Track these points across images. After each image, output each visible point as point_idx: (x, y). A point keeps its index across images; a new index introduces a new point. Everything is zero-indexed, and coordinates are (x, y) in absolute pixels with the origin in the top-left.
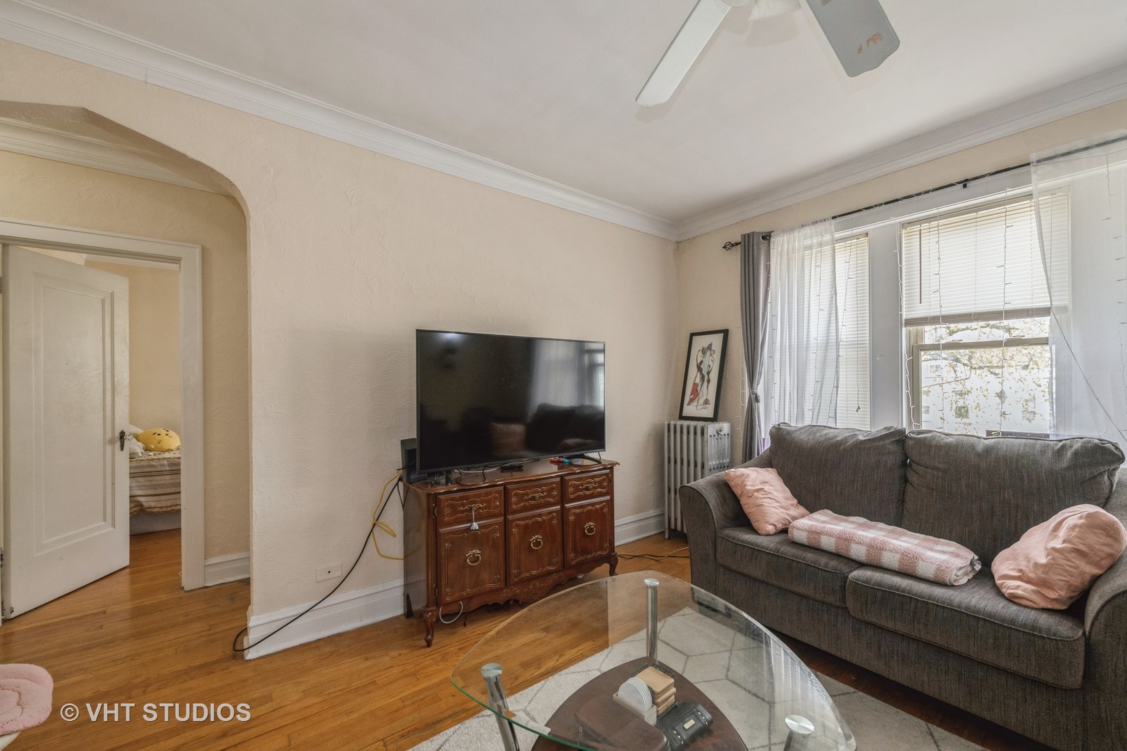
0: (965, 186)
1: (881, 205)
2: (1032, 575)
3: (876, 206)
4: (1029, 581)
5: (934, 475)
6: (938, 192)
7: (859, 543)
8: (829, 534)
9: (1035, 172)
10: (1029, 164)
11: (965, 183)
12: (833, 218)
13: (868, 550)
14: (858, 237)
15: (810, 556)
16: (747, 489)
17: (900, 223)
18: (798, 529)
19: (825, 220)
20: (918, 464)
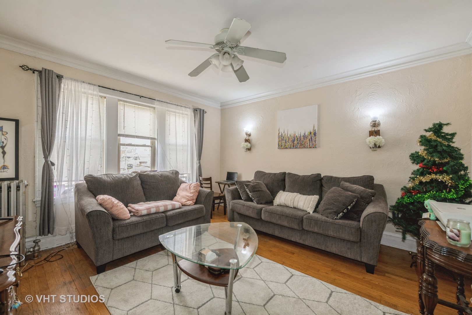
0: (140, 98)
1: (118, 91)
2: (190, 199)
3: (116, 90)
4: (190, 200)
5: (153, 184)
6: (135, 96)
7: (161, 206)
8: (153, 207)
9: (156, 102)
10: (155, 100)
11: (141, 97)
12: (99, 86)
13: (164, 207)
14: (102, 97)
15: (158, 215)
16: (115, 204)
17: (118, 99)
18: (143, 210)
19: (95, 85)
20: (146, 182)
